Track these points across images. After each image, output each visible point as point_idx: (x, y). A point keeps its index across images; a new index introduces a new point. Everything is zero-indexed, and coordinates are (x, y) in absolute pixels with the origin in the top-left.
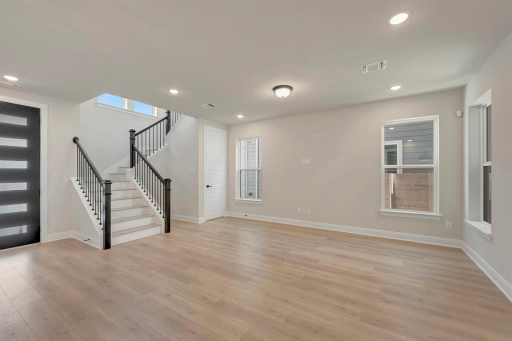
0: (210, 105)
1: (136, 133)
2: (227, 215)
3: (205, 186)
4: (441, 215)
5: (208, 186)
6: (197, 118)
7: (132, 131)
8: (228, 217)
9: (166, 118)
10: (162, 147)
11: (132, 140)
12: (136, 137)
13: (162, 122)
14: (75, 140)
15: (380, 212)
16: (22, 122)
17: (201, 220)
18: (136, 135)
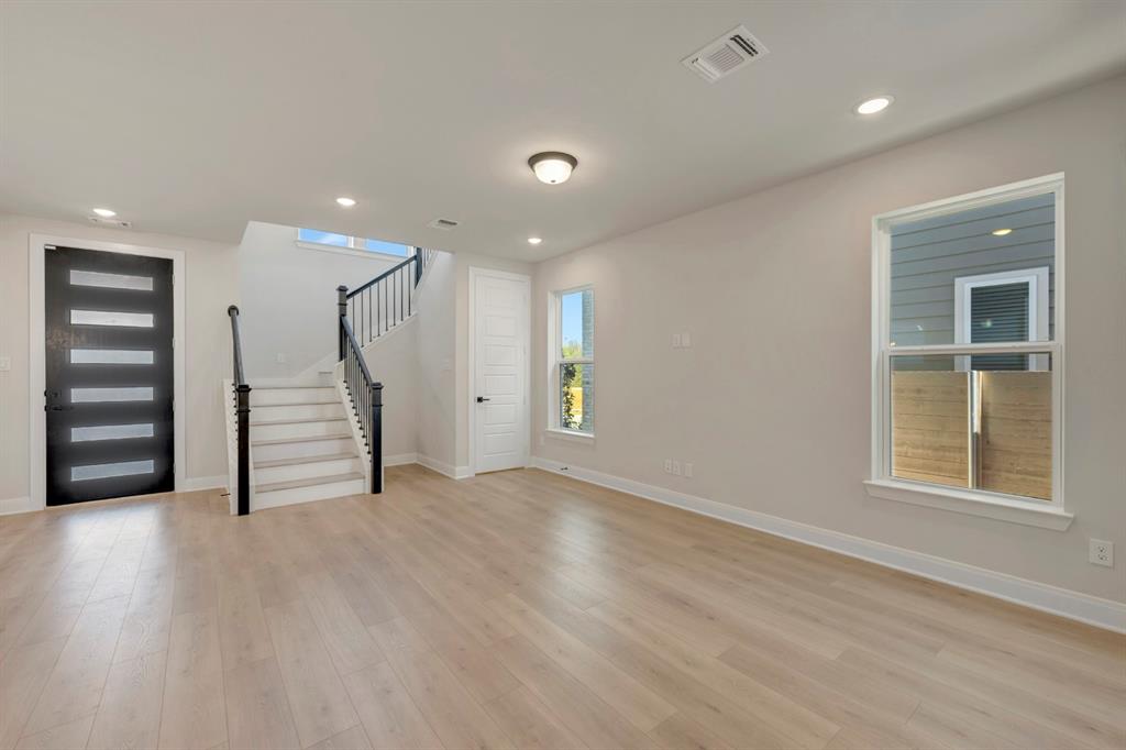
0: (442, 221)
1: (348, 293)
2: (533, 466)
3: (473, 400)
4: (1071, 515)
5: (480, 400)
6: (453, 252)
7: (342, 290)
8: (535, 469)
9: (415, 258)
10: (406, 318)
11: (343, 305)
12: (349, 301)
13: (406, 268)
14: (233, 310)
15: (865, 485)
16: (145, 284)
17: (462, 473)
18: (349, 296)
